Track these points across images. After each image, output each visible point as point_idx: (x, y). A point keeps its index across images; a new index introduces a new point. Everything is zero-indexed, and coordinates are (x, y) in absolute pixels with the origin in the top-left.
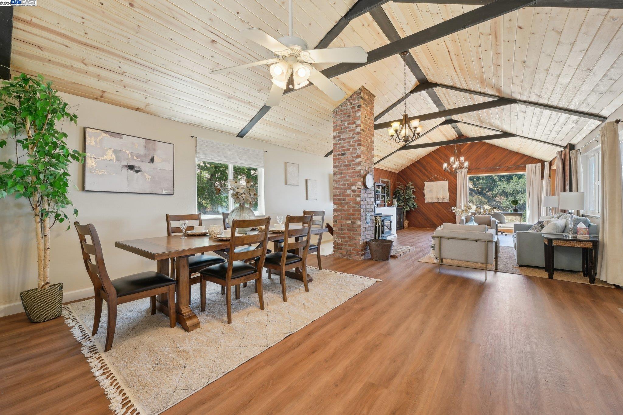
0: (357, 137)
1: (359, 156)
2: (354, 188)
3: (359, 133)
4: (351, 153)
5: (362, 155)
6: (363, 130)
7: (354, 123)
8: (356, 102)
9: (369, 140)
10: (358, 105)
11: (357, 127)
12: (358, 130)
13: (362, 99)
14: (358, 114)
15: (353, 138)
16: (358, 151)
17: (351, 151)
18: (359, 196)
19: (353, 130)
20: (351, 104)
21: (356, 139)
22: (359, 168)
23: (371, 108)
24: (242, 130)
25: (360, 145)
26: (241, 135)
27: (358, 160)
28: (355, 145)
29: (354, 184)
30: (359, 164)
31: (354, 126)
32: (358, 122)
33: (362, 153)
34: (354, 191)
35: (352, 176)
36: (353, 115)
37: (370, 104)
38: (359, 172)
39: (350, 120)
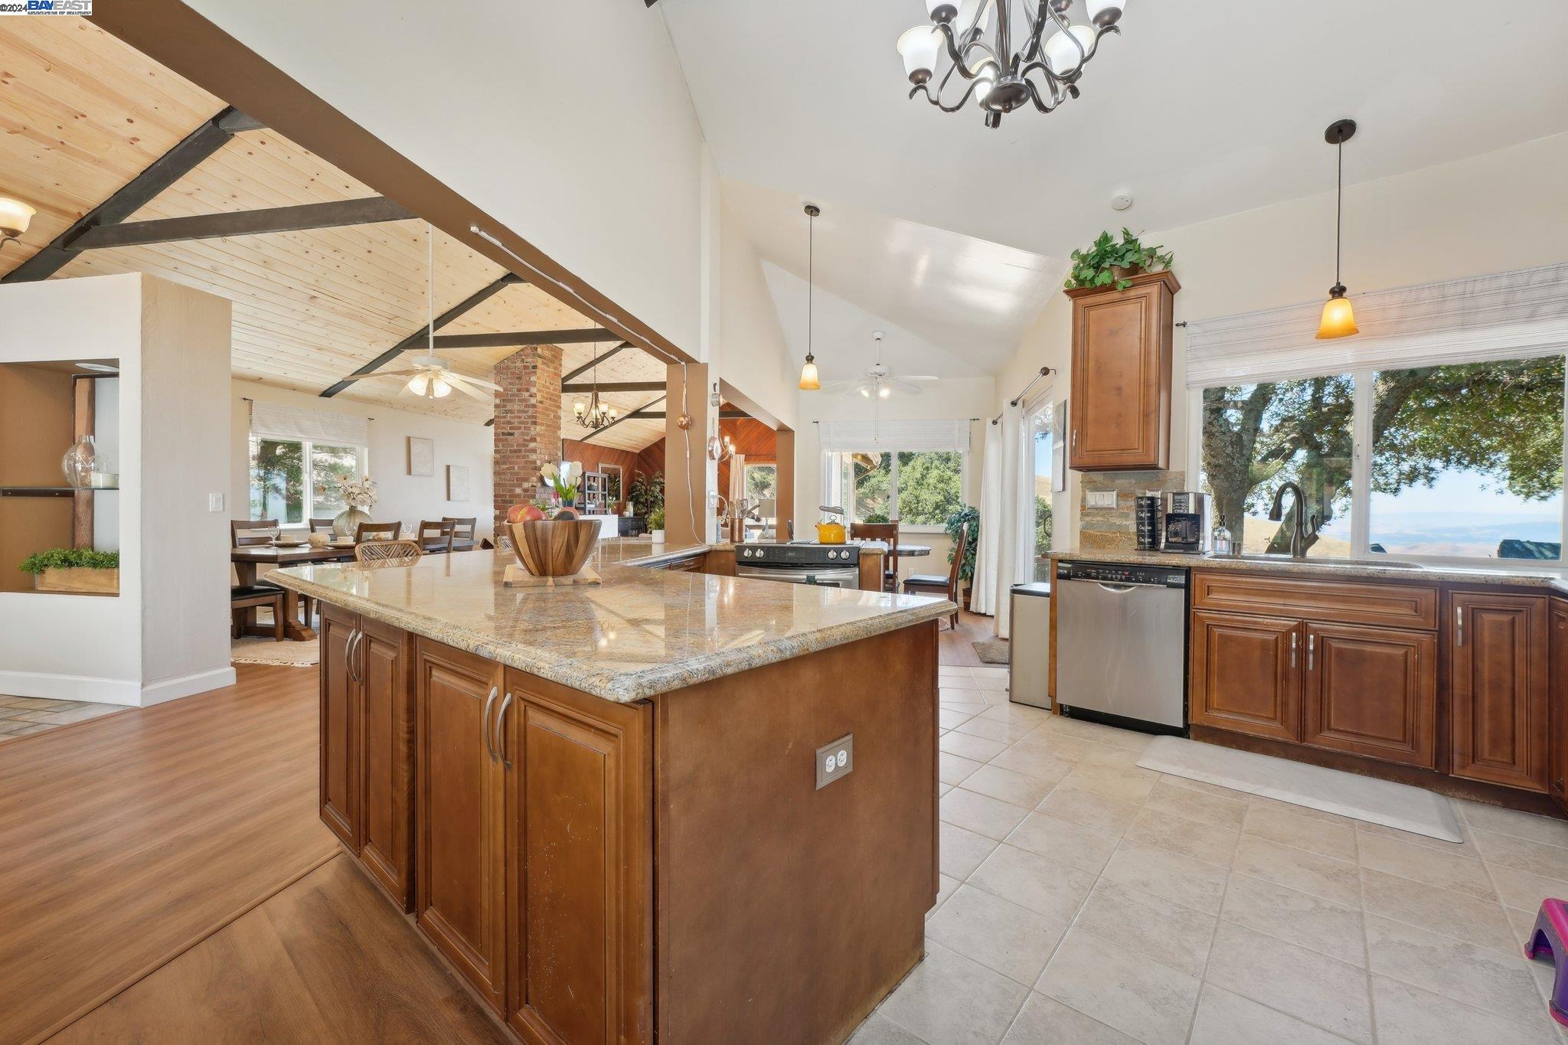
0: (531, 411)
1: (534, 440)
2: (526, 485)
3: (534, 406)
4: (523, 434)
5: (538, 439)
6: (541, 402)
7: (528, 390)
8: (529, 360)
9: (552, 416)
10: (533, 364)
11: (531, 396)
12: (533, 401)
13: (540, 356)
14: (533, 379)
15: (526, 412)
16: (533, 433)
17: (523, 430)
18: (533, 497)
19: (525, 400)
20: (523, 361)
21: (530, 414)
22: (533, 457)
23: (555, 368)
24: (331, 387)
25: (535, 423)
26: (327, 394)
27: (532, 445)
28: (528, 423)
29: (526, 480)
30: (534, 451)
31: (526, 394)
32: (533, 390)
33: (539, 435)
34: (526, 490)
35: (524, 468)
36: (525, 378)
37: (553, 362)
38: (535, 462)
39: (521, 384)
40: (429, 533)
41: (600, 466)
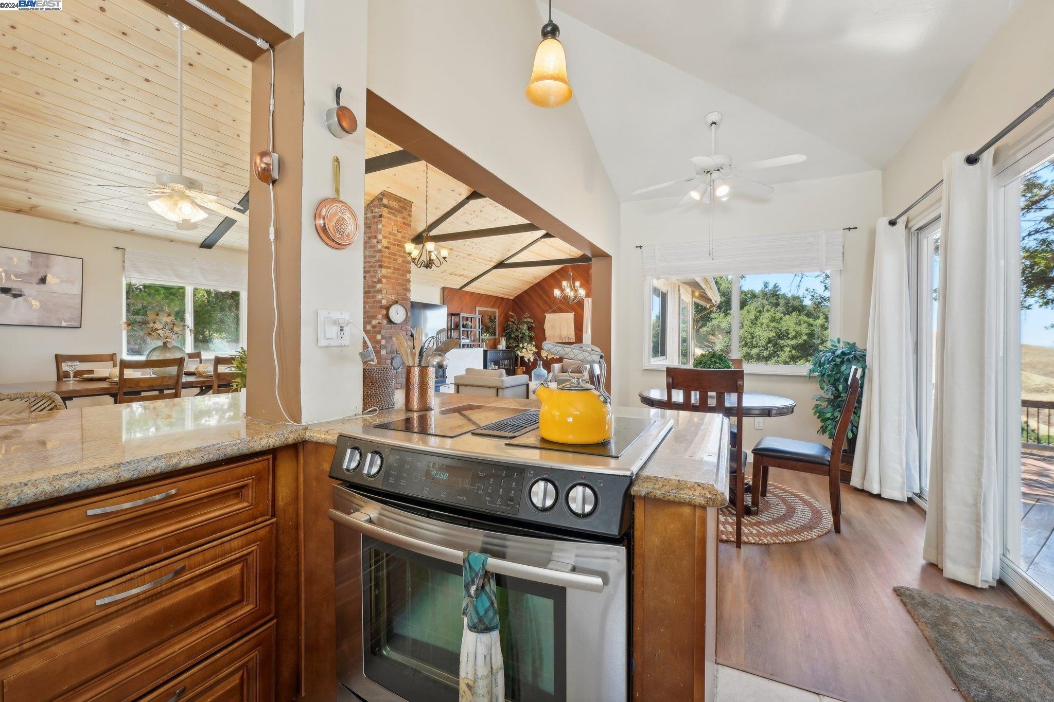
0: (378, 255)
1: (379, 281)
2: (374, 322)
3: (380, 251)
4: (372, 277)
5: (384, 280)
6: (387, 248)
7: (375, 237)
8: (377, 210)
9: (400, 260)
10: (380, 214)
11: (378, 242)
12: (379, 247)
13: (385, 206)
14: (380, 226)
15: (373, 257)
16: (379, 275)
17: (371, 274)
18: (379, 333)
19: (374, 246)
20: (372, 211)
21: (377, 258)
22: (379, 297)
23: (404, 218)
25: (381, 266)
26: (207, 245)
27: (379, 286)
28: (375, 267)
29: (374, 317)
30: (380, 291)
31: (375, 241)
32: (380, 237)
33: (384, 277)
34: (374, 327)
35: (372, 307)
36: (374, 227)
37: (400, 212)
38: (380, 301)
39: (371, 233)
40: (222, 369)
41: (478, 309)
